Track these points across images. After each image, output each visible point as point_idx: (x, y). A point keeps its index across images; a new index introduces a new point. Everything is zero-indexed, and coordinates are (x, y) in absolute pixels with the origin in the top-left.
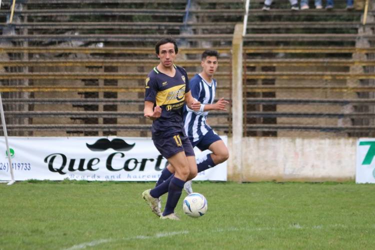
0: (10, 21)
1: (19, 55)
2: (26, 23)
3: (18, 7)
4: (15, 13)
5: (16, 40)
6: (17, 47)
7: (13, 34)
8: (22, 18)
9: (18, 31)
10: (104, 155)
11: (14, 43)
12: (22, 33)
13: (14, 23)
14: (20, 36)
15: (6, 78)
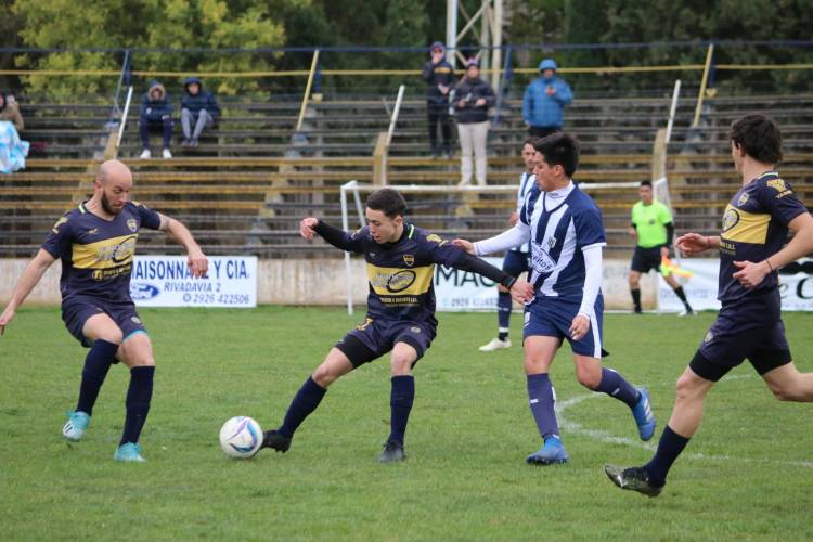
0: (695, 124)
1: (705, 165)
2: (713, 126)
3: (705, 109)
4: (702, 116)
5: (700, 147)
6: (702, 155)
7: (697, 140)
8: (709, 122)
9: (703, 136)
10: (793, 281)
11: (699, 151)
12: (709, 139)
13: (700, 127)
14: (707, 142)
15: (687, 191)
